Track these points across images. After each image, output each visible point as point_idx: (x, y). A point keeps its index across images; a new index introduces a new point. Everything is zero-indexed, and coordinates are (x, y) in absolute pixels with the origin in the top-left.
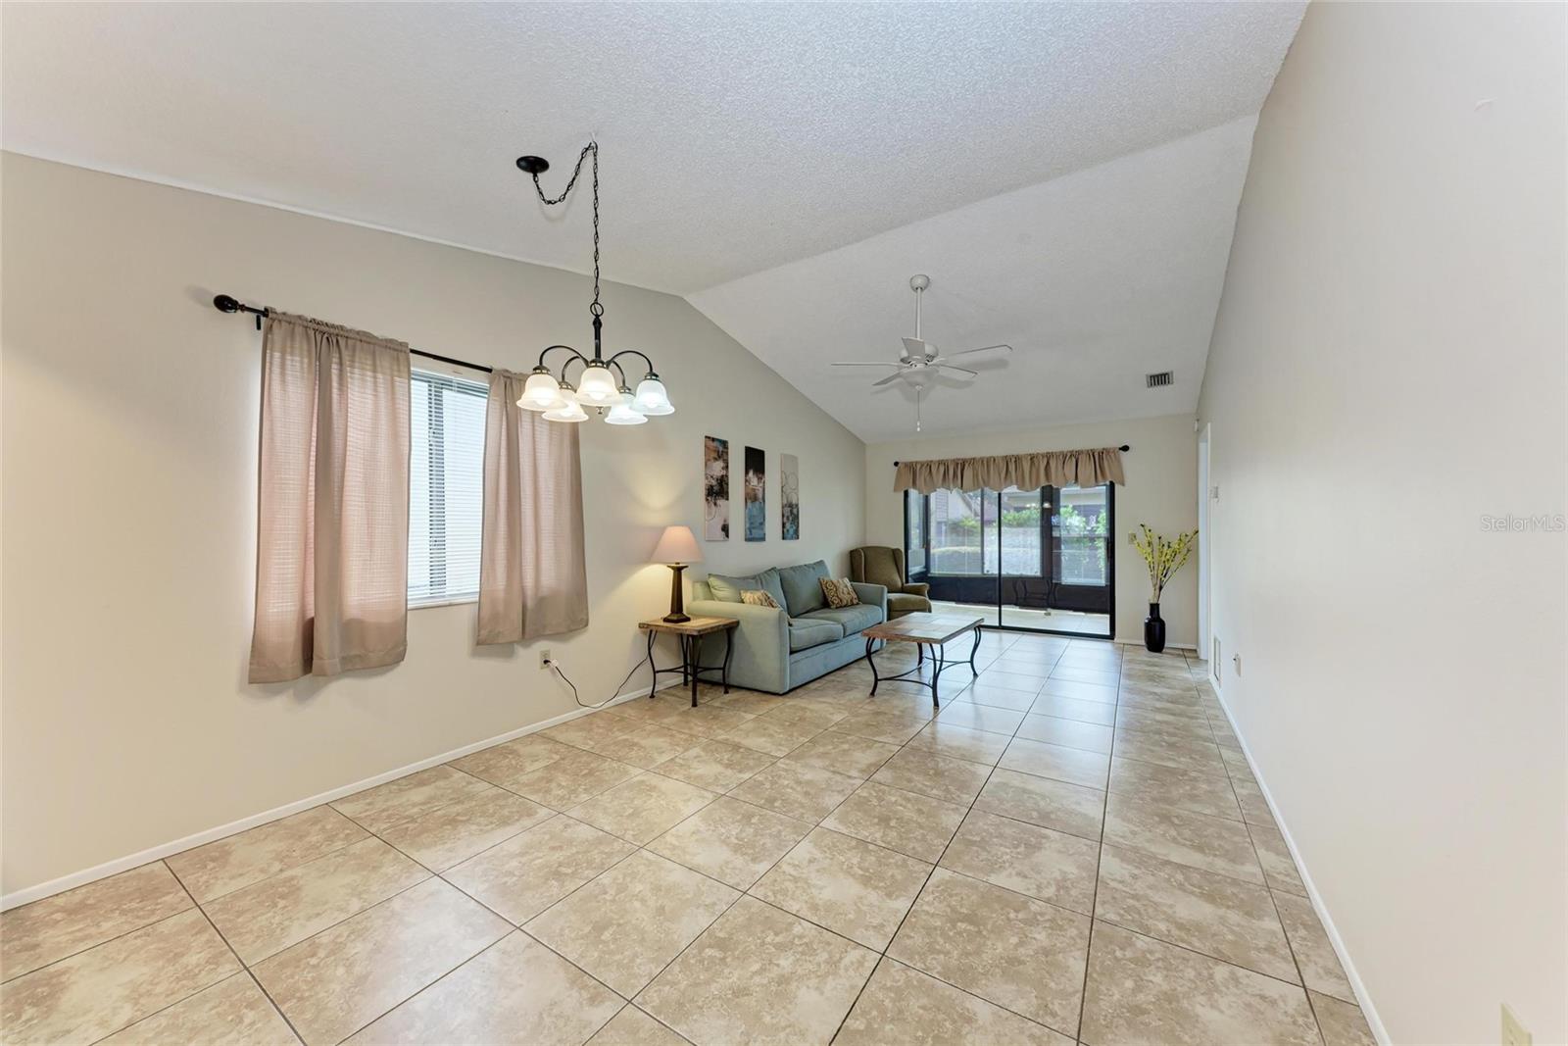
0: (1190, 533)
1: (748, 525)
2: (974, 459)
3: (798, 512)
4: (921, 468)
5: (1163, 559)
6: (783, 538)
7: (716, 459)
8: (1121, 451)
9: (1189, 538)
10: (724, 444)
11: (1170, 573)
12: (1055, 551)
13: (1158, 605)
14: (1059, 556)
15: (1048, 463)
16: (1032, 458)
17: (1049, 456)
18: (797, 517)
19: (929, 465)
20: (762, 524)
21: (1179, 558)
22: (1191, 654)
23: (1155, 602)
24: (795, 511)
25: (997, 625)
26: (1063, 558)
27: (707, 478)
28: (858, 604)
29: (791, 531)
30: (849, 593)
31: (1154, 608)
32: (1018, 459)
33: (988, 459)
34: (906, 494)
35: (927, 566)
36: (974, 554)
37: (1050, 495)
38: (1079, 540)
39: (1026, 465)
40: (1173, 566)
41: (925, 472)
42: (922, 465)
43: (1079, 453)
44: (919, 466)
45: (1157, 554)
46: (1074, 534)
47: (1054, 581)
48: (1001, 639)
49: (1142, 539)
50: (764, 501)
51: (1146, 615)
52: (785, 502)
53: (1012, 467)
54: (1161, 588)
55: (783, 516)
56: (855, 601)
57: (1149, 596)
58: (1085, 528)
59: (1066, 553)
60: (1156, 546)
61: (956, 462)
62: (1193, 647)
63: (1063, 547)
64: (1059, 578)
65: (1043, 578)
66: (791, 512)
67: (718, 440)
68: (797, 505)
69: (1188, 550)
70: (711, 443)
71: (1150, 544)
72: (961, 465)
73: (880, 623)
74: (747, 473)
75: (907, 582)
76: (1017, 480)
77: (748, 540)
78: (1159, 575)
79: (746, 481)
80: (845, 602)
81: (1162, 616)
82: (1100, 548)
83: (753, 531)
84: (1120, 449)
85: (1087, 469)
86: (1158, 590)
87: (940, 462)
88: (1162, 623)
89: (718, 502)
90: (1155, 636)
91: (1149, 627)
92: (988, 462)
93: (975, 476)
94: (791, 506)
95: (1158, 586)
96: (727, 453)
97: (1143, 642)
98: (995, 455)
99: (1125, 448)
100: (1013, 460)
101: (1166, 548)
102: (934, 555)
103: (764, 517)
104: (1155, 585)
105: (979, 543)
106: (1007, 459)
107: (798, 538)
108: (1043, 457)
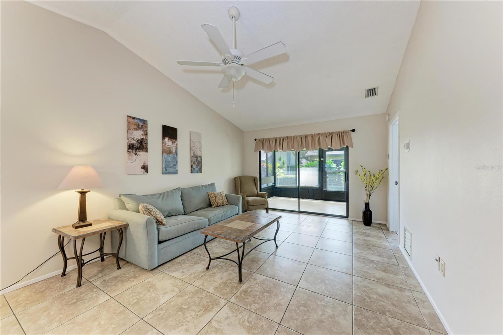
0: (384, 170)
1: (164, 166)
2: (288, 137)
3: (201, 160)
4: (266, 141)
5: (371, 182)
6: (191, 173)
7: (136, 129)
8: (352, 132)
9: (383, 172)
10: (144, 122)
11: (374, 189)
12: (324, 177)
13: (369, 204)
14: (326, 179)
15: (319, 138)
16: (313, 136)
17: (319, 135)
18: (201, 162)
19: (269, 140)
20: (175, 165)
21: (378, 181)
22: (384, 227)
23: (367, 202)
24: (199, 159)
25: (298, 210)
26: (327, 179)
27: (128, 139)
28: (227, 205)
29: (197, 169)
30: (222, 200)
31: (367, 205)
32: (306, 137)
33: (294, 137)
34: (260, 152)
35: (275, 183)
36: (293, 178)
37: (322, 154)
38: (334, 173)
39: (310, 139)
40: (376, 185)
41: (267, 143)
42: (266, 140)
43: (333, 133)
44: (265, 141)
45: (368, 179)
46: (332, 171)
47: (324, 189)
48: (299, 218)
49: (361, 173)
50: (177, 154)
51: (363, 208)
52: (192, 155)
53: (304, 141)
54: (370, 195)
55: (191, 161)
56: (225, 203)
57: (364, 199)
58: (336, 168)
59: (329, 178)
60: (368, 176)
61: (280, 138)
62: (384, 223)
63: (327, 175)
64: (326, 188)
65: (319, 188)
66: (197, 160)
67: (137, 119)
68: (201, 157)
69: (383, 178)
70: (132, 120)
71: (365, 175)
72: (282, 140)
73: (237, 214)
74: (163, 138)
75: (260, 191)
76: (306, 146)
77: (163, 173)
78: (369, 190)
79: (163, 143)
80: (219, 204)
81: (370, 209)
82: (342, 175)
83: (168, 169)
84: (351, 131)
85: (336, 140)
86: (368, 197)
87: (273, 139)
88: (371, 212)
89: (138, 153)
90: (367, 219)
91: (364, 213)
92: (293, 138)
93: (288, 144)
94: (196, 157)
95: (369, 194)
96: (146, 127)
97: (362, 220)
98: (296, 135)
99: (353, 131)
100: (304, 137)
101: (372, 177)
102: (278, 179)
103: (177, 162)
104: (367, 194)
105: (295, 174)
106: (301, 137)
107: (201, 172)
108: (317, 135)
